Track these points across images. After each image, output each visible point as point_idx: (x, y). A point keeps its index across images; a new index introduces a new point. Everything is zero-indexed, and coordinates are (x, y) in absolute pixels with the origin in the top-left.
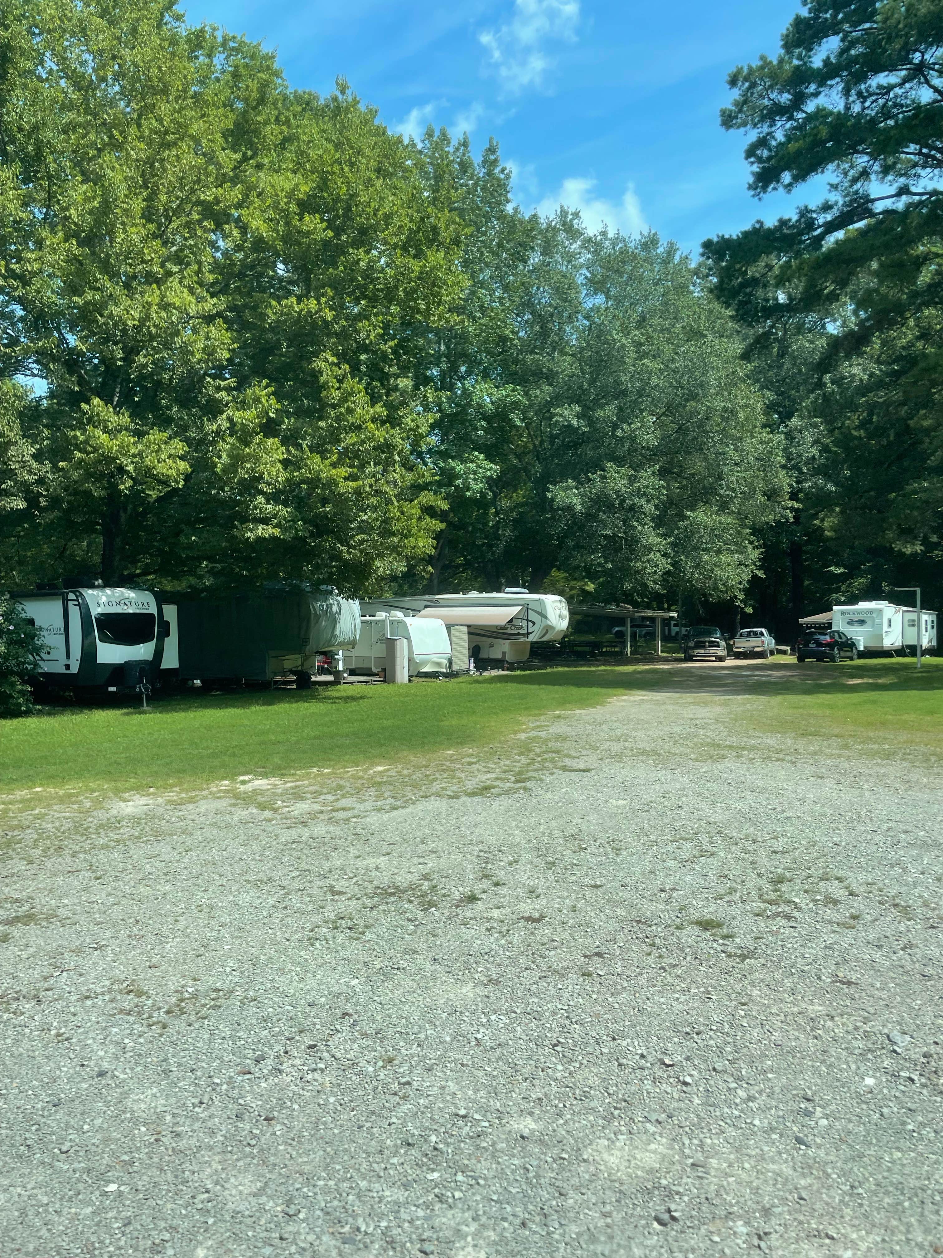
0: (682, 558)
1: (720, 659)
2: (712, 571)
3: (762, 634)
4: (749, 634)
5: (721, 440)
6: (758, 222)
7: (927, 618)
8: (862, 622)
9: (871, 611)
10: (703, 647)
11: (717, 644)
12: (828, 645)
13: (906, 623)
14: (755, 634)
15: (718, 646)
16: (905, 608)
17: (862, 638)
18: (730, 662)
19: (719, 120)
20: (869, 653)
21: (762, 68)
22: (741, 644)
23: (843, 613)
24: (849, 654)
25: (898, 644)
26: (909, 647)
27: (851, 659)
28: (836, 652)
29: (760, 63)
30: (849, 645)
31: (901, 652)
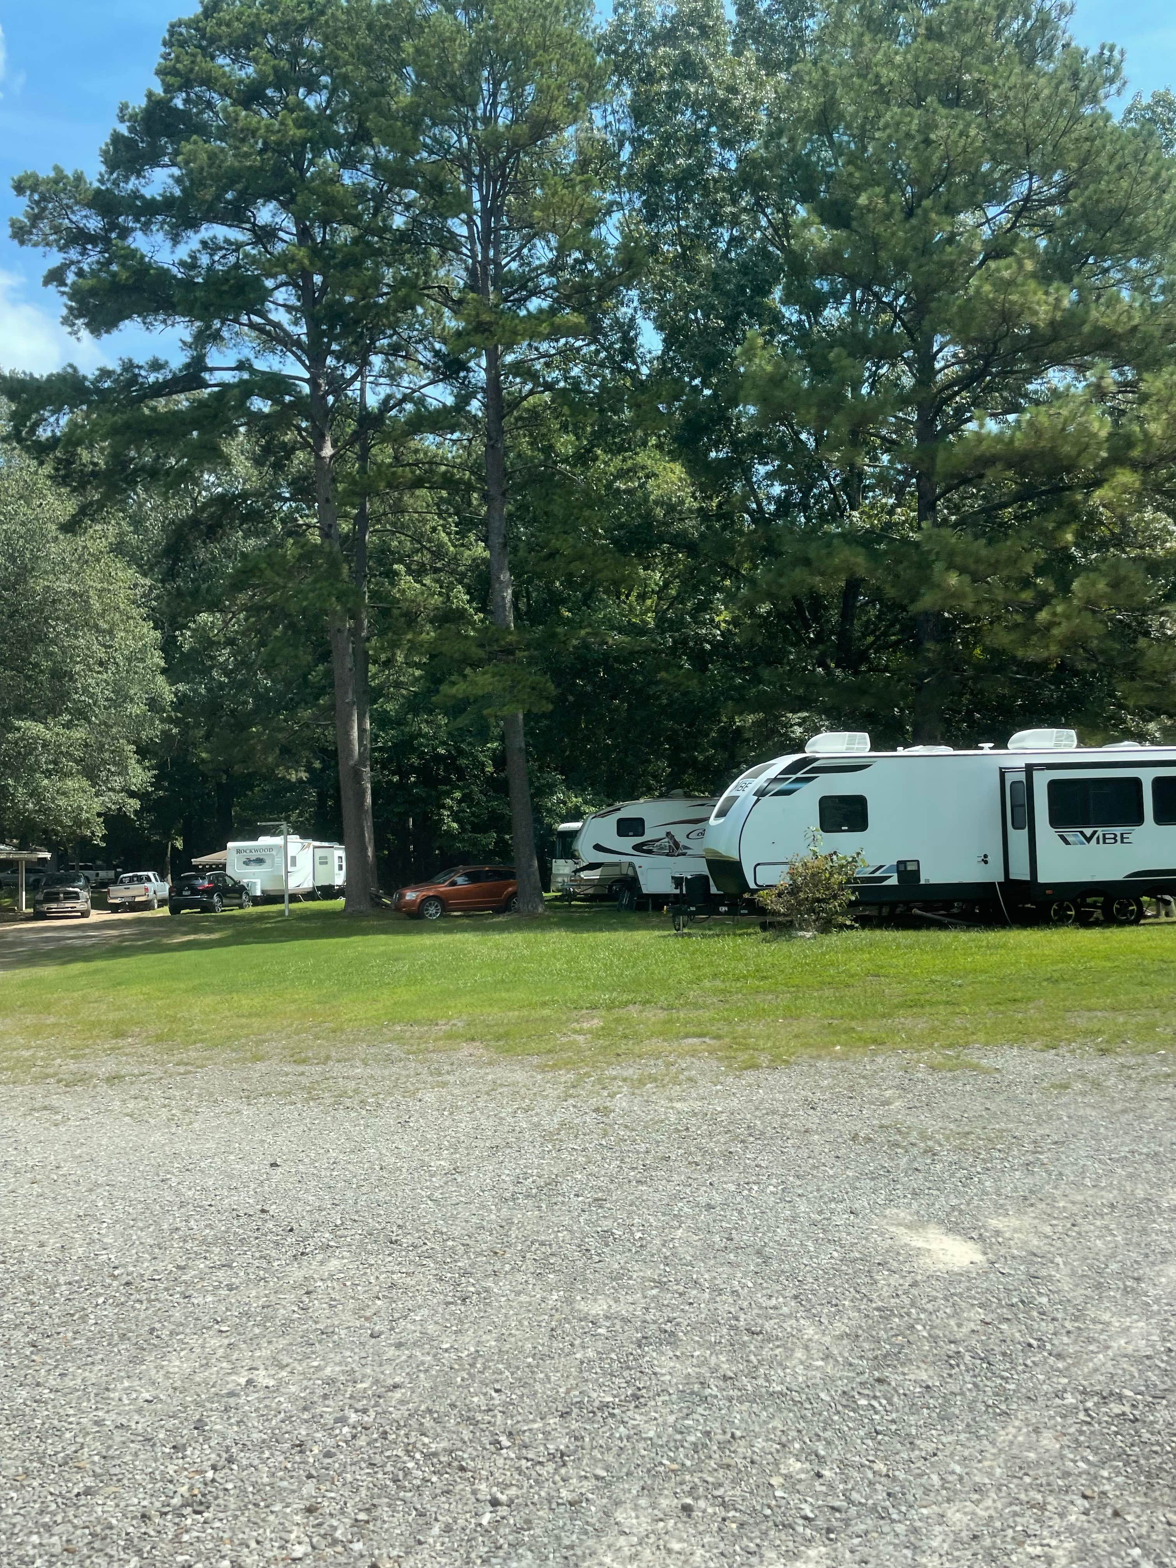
0: (10, 781)
1: (85, 914)
2: (53, 799)
3: (148, 879)
4: (131, 880)
5: (67, 630)
6: (71, 366)
7: (338, 853)
8: (260, 861)
9: (270, 848)
10: (57, 900)
11: (76, 896)
12: (205, 891)
13: (317, 861)
14: (140, 880)
15: (78, 898)
16: (318, 844)
17: (258, 881)
18: (97, 916)
19: (9, 231)
20: (269, 898)
21: (56, 182)
22: (118, 894)
23: (239, 851)
24: (237, 901)
25: (308, 885)
26: (319, 888)
27: (241, 906)
28: (216, 899)
29: (52, 174)
30: (239, 890)
31: (310, 895)
